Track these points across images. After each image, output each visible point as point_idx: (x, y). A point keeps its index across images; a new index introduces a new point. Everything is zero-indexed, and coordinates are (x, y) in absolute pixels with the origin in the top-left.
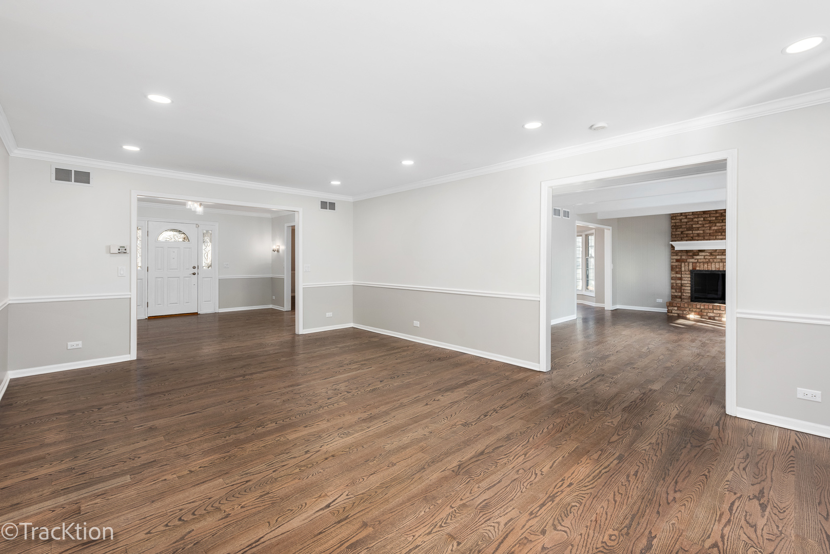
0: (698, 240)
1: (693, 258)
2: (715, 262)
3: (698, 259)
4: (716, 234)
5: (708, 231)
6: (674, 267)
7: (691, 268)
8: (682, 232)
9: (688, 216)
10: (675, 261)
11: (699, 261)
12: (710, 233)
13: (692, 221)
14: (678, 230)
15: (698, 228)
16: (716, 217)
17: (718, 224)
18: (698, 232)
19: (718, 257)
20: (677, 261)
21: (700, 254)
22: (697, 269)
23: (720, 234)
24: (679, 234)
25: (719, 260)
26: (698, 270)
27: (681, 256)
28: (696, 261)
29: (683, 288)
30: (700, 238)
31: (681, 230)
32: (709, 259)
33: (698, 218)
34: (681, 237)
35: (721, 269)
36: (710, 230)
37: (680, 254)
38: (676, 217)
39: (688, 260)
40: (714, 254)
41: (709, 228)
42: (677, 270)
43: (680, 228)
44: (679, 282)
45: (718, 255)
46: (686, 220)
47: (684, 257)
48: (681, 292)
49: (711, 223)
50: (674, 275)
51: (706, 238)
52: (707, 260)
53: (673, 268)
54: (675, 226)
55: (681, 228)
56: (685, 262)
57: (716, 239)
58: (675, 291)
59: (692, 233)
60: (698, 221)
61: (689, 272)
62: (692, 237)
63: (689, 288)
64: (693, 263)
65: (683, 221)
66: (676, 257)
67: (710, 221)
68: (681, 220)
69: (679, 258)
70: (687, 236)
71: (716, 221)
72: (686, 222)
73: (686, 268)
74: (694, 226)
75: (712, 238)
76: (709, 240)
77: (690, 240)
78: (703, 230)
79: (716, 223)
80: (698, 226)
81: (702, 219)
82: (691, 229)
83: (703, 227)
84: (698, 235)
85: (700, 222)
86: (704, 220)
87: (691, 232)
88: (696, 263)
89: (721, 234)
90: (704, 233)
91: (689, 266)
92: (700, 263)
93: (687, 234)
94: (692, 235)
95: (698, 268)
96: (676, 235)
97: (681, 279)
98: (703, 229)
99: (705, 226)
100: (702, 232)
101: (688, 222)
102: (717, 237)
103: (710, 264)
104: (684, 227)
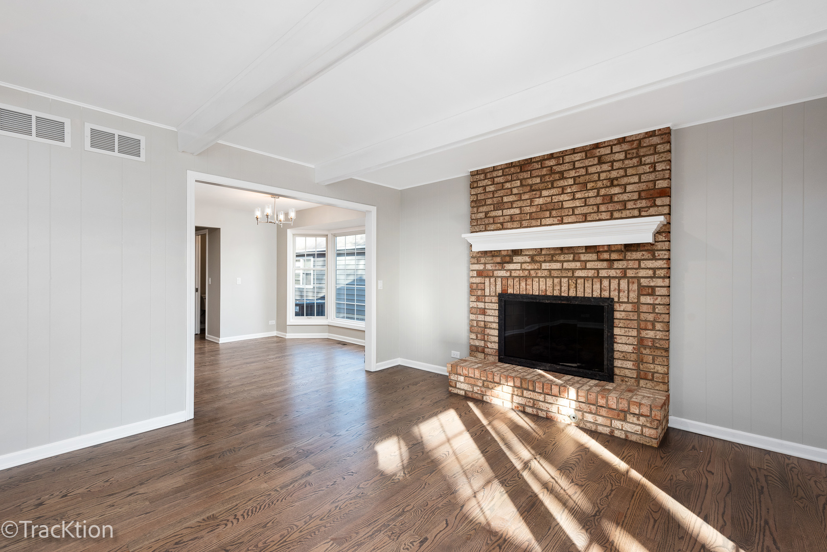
0: (511, 229)
1: (503, 269)
2: (539, 277)
3: (510, 271)
4: (541, 215)
5: (528, 210)
6: (475, 286)
7: (499, 290)
8: (487, 213)
9: (496, 179)
10: (475, 274)
11: (514, 274)
12: (531, 213)
13: (503, 189)
14: (481, 209)
15: (512, 202)
16: (542, 177)
17: (545, 193)
18: (512, 211)
19: (545, 266)
20: (480, 274)
21: (516, 259)
22: (509, 292)
23: (547, 214)
24: (481, 219)
25: (546, 273)
26: (511, 294)
27: (485, 264)
28: (508, 274)
29: (488, 331)
30: (516, 224)
31: (485, 209)
32: (529, 270)
33: (512, 181)
34: (485, 225)
35: (548, 294)
36: (531, 206)
37: (483, 260)
38: (477, 181)
39: (496, 273)
40: (537, 258)
41: (529, 201)
42: (479, 293)
43: (483, 206)
44: (481, 318)
45: (545, 261)
46: (492, 188)
47: (489, 267)
48: (484, 340)
49: (534, 190)
50: (474, 305)
51: (525, 223)
52: (526, 273)
53: (472, 290)
54: (475, 201)
55: (485, 205)
56: (490, 277)
57: (541, 225)
58: (475, 337)
59: (502, 216)
60: (511, 189)
61: (495, 299)
62: (502, 224)
63: (496, 333)
64: (502, 277)
65: (488, 189)
66: (477, 267)
67: (531, 186)
68: (484, 187)
69: (481, 267)
70: (494, 223)
71: (541, 186)
72: (493, 192)
73: (493, 288)
74: (505, 199)
75: (534, 223)
76: (530, 227)
77: (500, 229)
78: (520, 207)
79: (540, 190)
80: (511, 198)
81: (518, 183)
82: (500, 206)
83: (520, 200)
84: (512, 218)
85: (515, 191)
86: (522, 185)
87: (499, 213)
88: (507, 278)
89: (550, 213)
90: (521, 213)
91: (496, 285)
92: (514, 277)
93: (494, 217)
94: (501, 220)
95: (510, 291)
96: (477, 219)
97: (483, 312)
98: (520, 204)
99: (523, 198)
100: (517, 211)
101: (496, 191)
102: (544, 221)
103: (529, 281)
104: (489, 202)
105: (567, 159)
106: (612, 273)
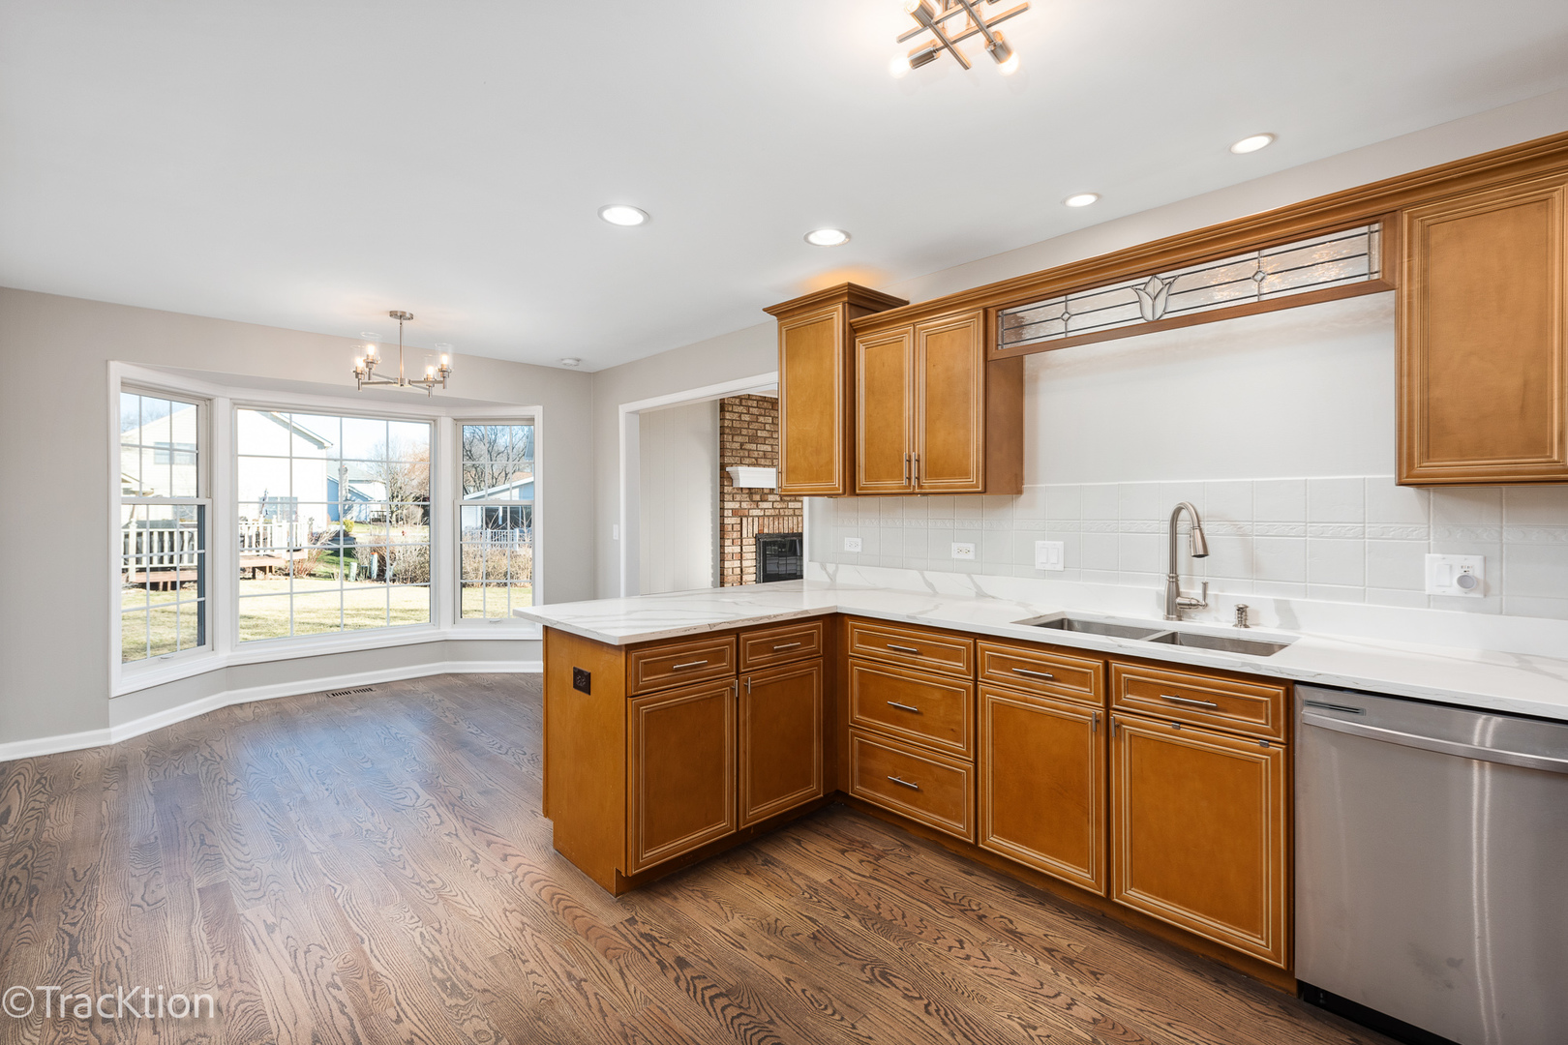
0: (764, 466)
1: (758, 507)
2: (788, 516)
3: (765, 510)
6: (730, 528)
7: (756, 530)
8: (742, 444)
10: (730, 513)
11: (767, 513)
13: (757, 421)
14: (736, 438)
15: (765, 438)
18: (764, 448)
20: (734, 513)
21: (768, 497)
24: (736, 449)
25: (791, 512)
26: (766, 534)
27: (741, 502)
28: (763, 513)
31: (740, 439)
34: (741, 457)
37: (738, 497)
39: (752, 512)
40: (785, 497)
42: (735, 535)
43: (738, 435)
44: (737, 563)
45: (790, 501)
46: (746, 418)
47: (745, 505)
50: (730, 549)
52: (777, 511)
53: (725, 532)
54: (730, 428)
55: (740, 434)
56: (747, 517)
59: (757, 450)
60: (764, 424)
61: (752, 541)
62: (756, 459)
63: (754, 577)
64: (758, 517)
65: (743, 417)
66: (732, 505)
68: (740, 414)
69: (737, 505)
70: (750, 457)
72: (749, 423)
73: (749, 530)
74: (760, 433)
77: (754, 465)
78: (772, 445)
80: (764, 434)
82: (754, 439)
84: (765, 455)
85: (767, 427)
87: (754, 446)
88: (763, 518)
91: (753, 525)
92: (768, 516)
93: (749, 450)
94: (756, 454)
95: (766, 531)
96: (732, 450)
101: (752, 422)
103: (781, 519)
104: (744, 432)
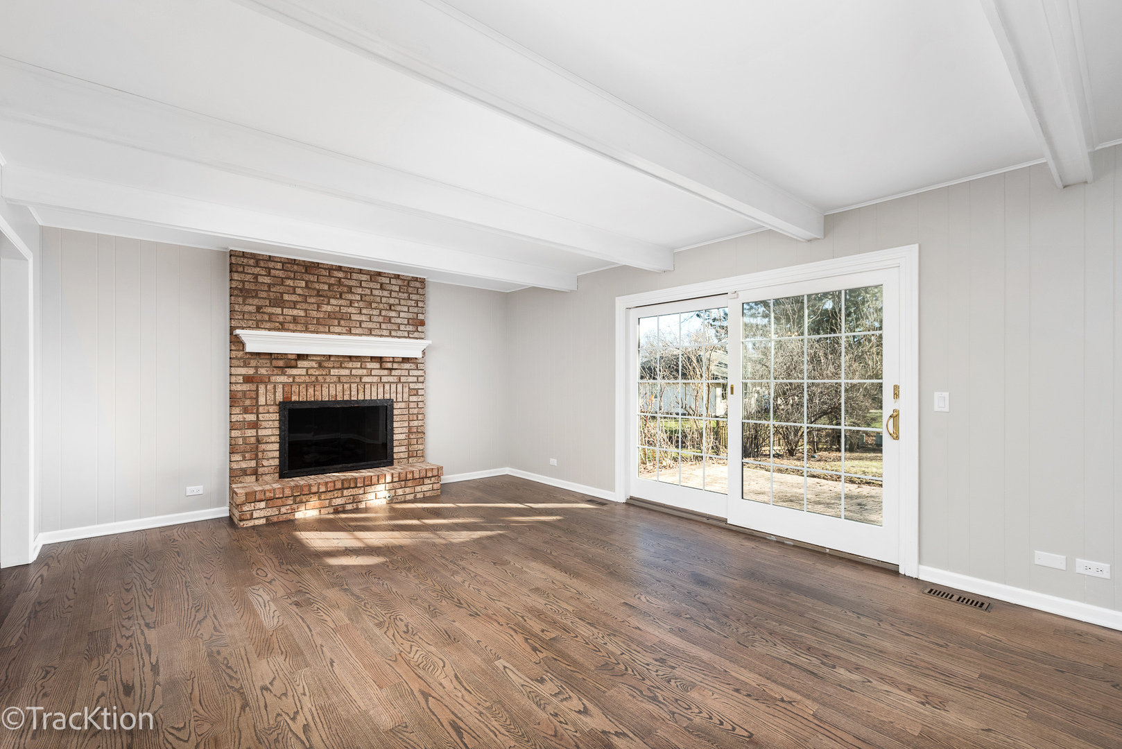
0: (294, 331)
1: (284, 374)
2: (329, 383)
3: (294, 376)
4: (330, 322)
5: (314, 314)
6: (240, 395)
7: (279, 398)
8: (259, 308)
9: (273, 272)
10: (240, 379)
11: (297, 380)
12: (318, 319)
13: (282, 285)
14: (250, 301)
15: (295, 303)
16: (330, 285)
17: (333, 301)
18: (295, 312)
19: (333, 372)
20: (248, 379)
21: (300, 363)
22: (293, 399)
23: (336, 322)
24: (250, 313)
25: (335, 379)
26: (295, 402)
27: (256, 368)
28: (291, 380)
29: (263, 447)
30: (299, 327)
31: (256, 301)
32: (317, 376)
33: (294, 279)
34: (257, 321)
35: (339, 399)
36: (318, 310)
37: (253, 363)
38: (244, 266)
39: (273, 379)
40: (326, 364)
41: (316, 305)
42: (248, 402)
43: (252, 297)
44: (251, 432)
45: (333, 367)
46: (267, 280)
47: (263, 371)
48: (256, 458)
49: (321, 296)
50: (240, 418)
51: (311, 328)
52: (313, 378)
53: (234, 399)
54: (241, 290)
55: (256, 296)
56: (266, 383)
57: (329, 332)
58: (240, 458)
59: (282, 314)
60: (294, 288)
61: (276, 408)
62: (281, 324)
63: (277, 446)
64: (284, 385)
65: (260, 279)
66: (243, 371)
67: (318, 291)
68: (256, 276)
69: (251, 371)
70: (270, 320)
71: (330, 294)
72: (269, 285)
73: (269, 397)
74: (286, 297)
75: (321, 329)
76: (317, 333)
77: (278, 330)
78: (306, 310)
79: (329, 298)
80: (294, 298)
81: (303, 284)
82: (279, 302)
83: (305, 302)
84: (295, 320)
85: (299, 291)
86: (307, 287)
87: (279, 311)
88: (291, 385)
89: (339, 322)
90: (306, 316)
91: (275, 392)
92: (299, 384)
93: (270, 314)
94: (281, 319)
95: (295, 398)
96: (244, 313)
97: (255, 425)
98: (305, 306)
99: (309, 300)
100: (302, 313)
101: (274, 285)
102: (332, 329)
103: (318, 388)
104: (263, 295)
105: (355, 276)
106: (391, 379)
